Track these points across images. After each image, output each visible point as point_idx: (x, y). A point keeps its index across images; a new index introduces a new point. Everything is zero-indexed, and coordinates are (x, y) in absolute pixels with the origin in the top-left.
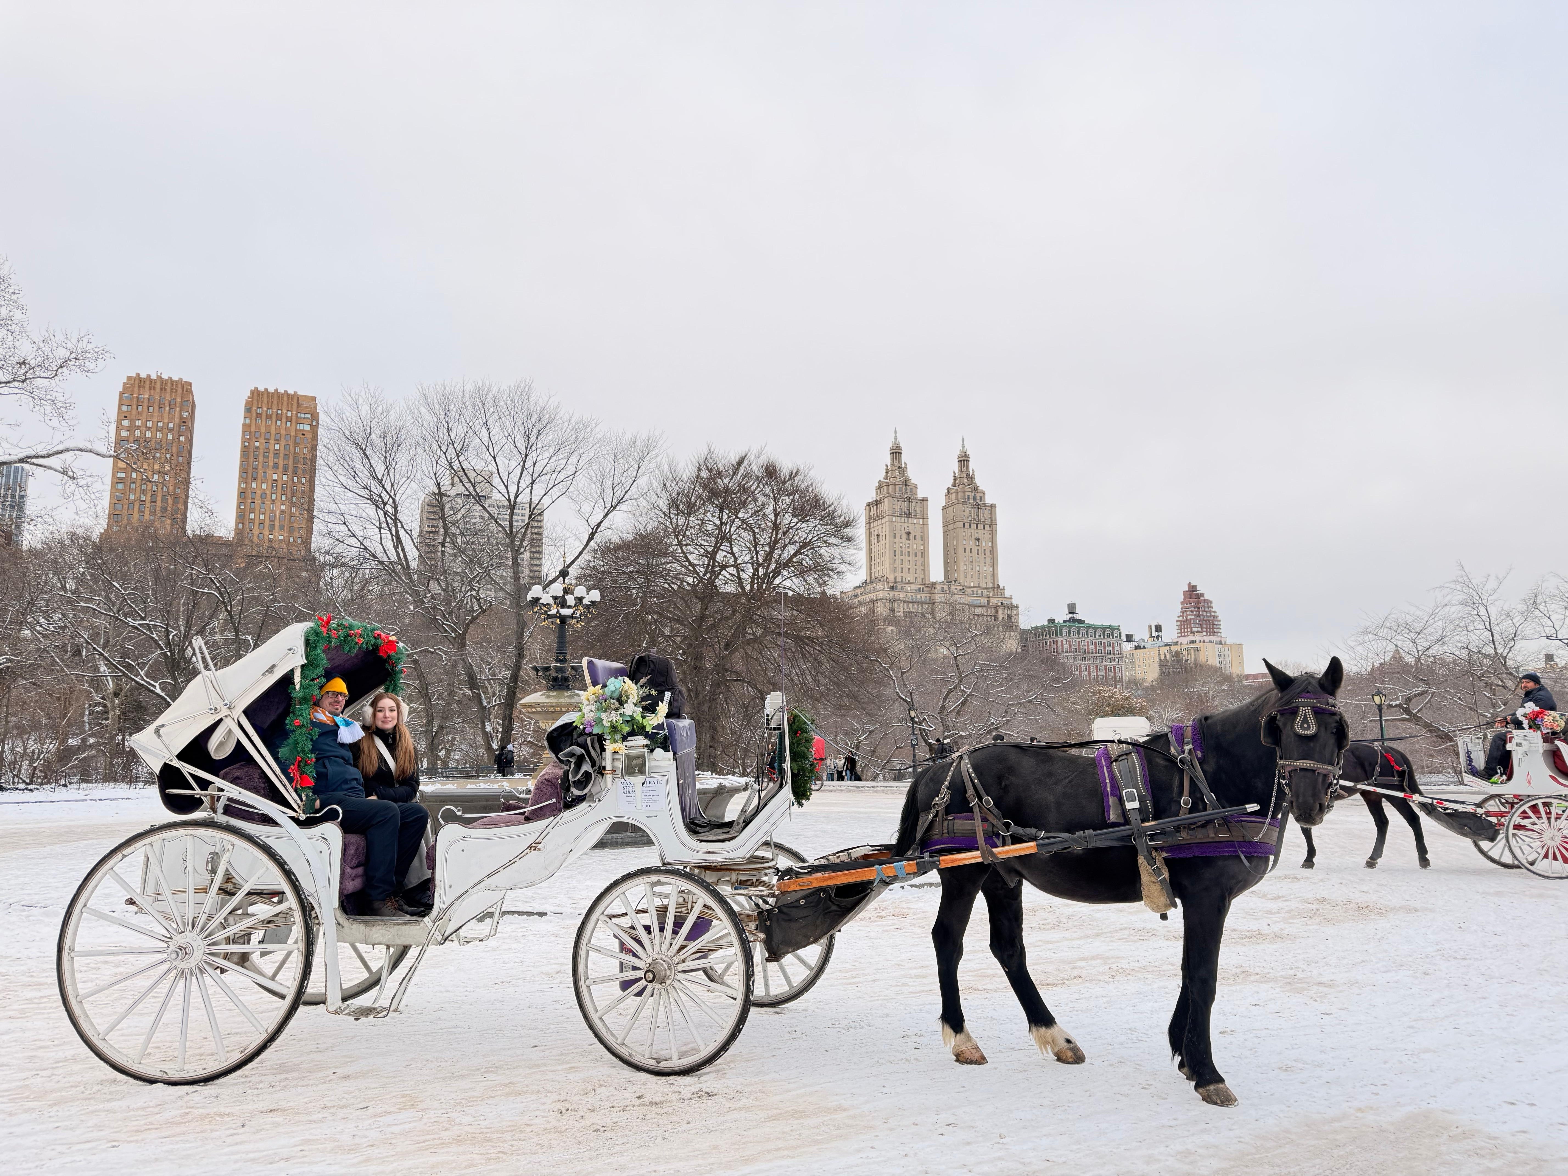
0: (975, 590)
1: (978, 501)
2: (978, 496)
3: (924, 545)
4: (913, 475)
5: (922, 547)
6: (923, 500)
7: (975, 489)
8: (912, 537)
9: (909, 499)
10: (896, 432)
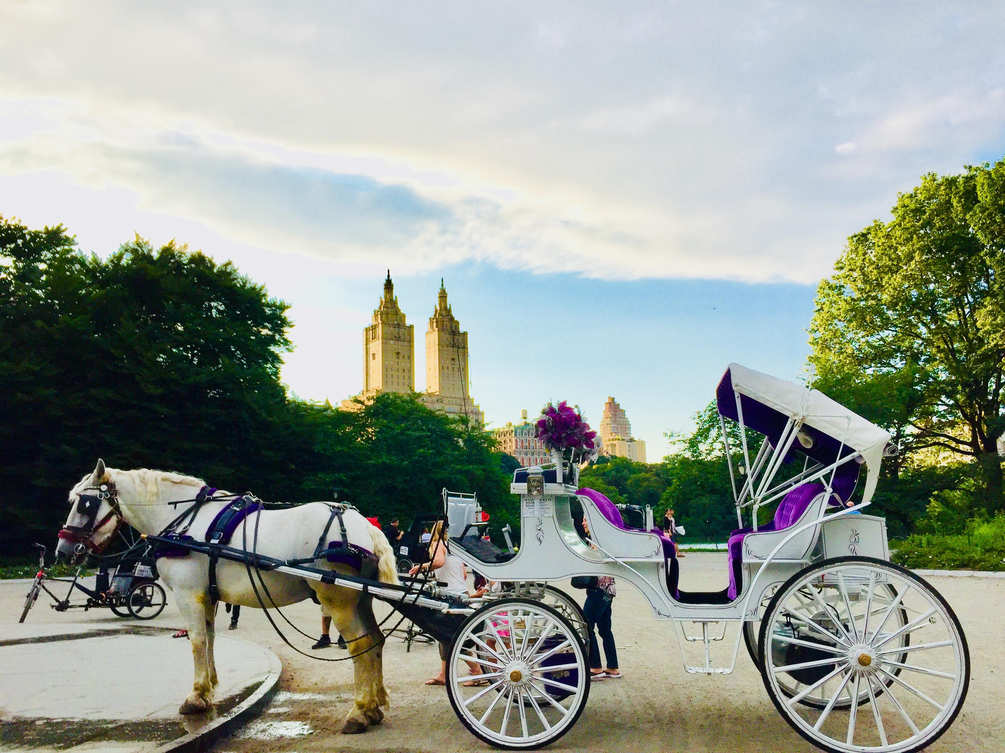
0: (451, 400)
1: (454, 329)
2: (454, 325)
3: (410, 363)
4: (402, 306)
5: (409, 365)
6: (410, 327)
7: (452, 319)
8: (401, 356)
9: (399, 326)
10: (389, 271)
